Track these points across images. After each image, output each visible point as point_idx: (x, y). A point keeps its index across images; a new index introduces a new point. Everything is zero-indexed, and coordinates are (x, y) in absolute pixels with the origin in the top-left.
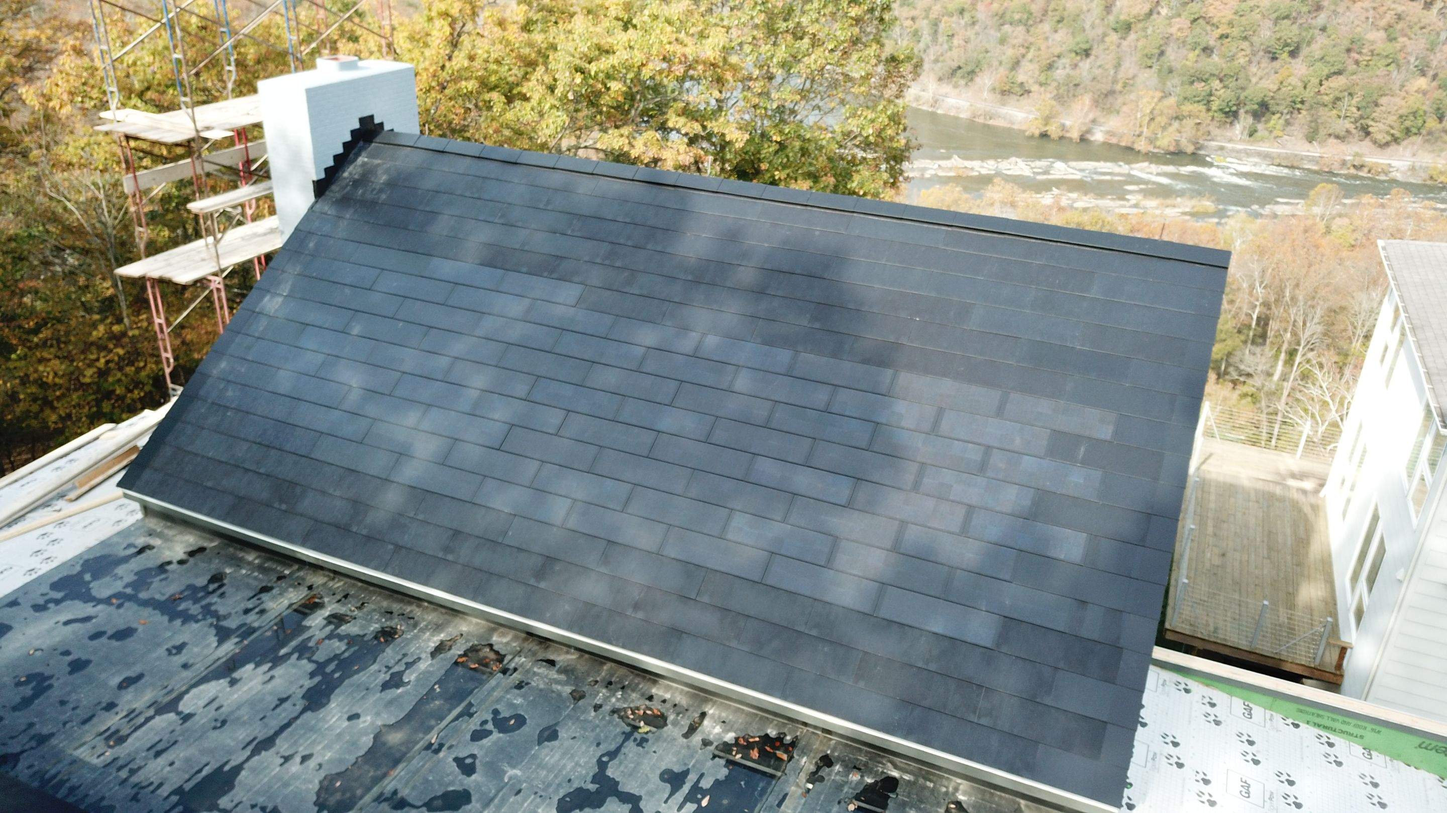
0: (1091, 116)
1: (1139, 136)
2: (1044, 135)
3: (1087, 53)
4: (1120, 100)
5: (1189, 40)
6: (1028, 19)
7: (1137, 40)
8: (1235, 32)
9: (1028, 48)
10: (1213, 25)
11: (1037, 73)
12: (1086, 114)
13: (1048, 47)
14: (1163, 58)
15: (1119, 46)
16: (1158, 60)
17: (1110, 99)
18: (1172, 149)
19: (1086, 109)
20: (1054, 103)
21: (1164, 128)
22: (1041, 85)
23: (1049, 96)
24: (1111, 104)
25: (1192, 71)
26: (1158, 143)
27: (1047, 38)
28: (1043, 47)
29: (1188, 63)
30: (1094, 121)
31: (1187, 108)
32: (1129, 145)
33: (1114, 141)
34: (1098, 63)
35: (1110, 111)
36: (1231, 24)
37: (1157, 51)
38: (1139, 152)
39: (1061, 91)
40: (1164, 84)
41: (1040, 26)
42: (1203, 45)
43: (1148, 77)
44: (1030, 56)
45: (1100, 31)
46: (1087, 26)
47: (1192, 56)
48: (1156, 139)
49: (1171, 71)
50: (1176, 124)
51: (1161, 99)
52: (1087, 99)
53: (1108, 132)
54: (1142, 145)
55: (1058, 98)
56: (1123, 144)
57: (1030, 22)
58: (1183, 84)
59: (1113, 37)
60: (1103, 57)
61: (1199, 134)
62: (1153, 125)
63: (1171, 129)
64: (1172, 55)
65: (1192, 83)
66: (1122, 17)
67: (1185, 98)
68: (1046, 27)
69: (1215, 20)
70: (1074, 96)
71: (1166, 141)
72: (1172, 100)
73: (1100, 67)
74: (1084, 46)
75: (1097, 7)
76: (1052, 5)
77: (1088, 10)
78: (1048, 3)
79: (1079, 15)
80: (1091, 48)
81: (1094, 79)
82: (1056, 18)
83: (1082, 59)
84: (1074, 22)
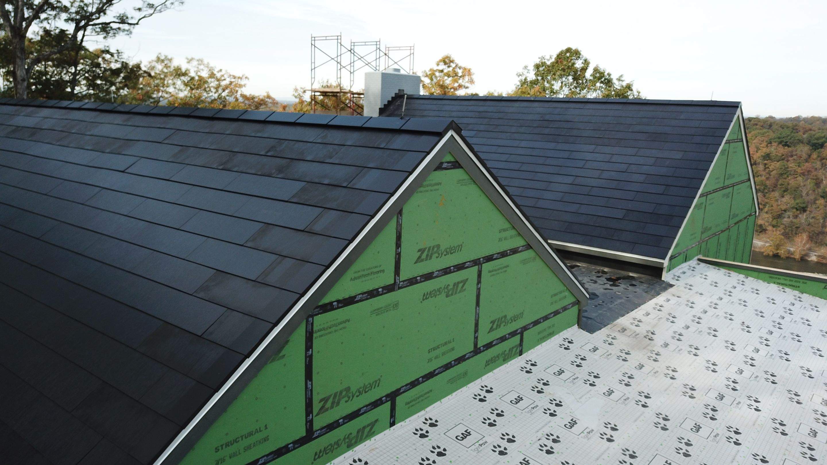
0: (808, 246)
2: (776, 255)
3: (804, 210)
11: (771, 220)
12: (805, 245)
13: (778, 205)
19: (804, 242)
20: (782, 237)
22: (773, 226)
23: (779, 233)
24: (822, 240)
27: (777, 200)
28: (774, 205)
39: (787, 231)
45: (812, 197)
46: (804, 194)
52: (805, 236)
55: (786, 235)
57: (767, 191)
60: (815, 212)
70: (796, 234)
73: (813, 217)
74: (802, 205)
75: (810, 184)
76: (780, 182)
77: (804, 186)
78: (777, 180)
79: (798, 188)
80: (807, 207)
81: (809, 225)
82: (783, 189)
83: (800, 213)
84: (796, 192)
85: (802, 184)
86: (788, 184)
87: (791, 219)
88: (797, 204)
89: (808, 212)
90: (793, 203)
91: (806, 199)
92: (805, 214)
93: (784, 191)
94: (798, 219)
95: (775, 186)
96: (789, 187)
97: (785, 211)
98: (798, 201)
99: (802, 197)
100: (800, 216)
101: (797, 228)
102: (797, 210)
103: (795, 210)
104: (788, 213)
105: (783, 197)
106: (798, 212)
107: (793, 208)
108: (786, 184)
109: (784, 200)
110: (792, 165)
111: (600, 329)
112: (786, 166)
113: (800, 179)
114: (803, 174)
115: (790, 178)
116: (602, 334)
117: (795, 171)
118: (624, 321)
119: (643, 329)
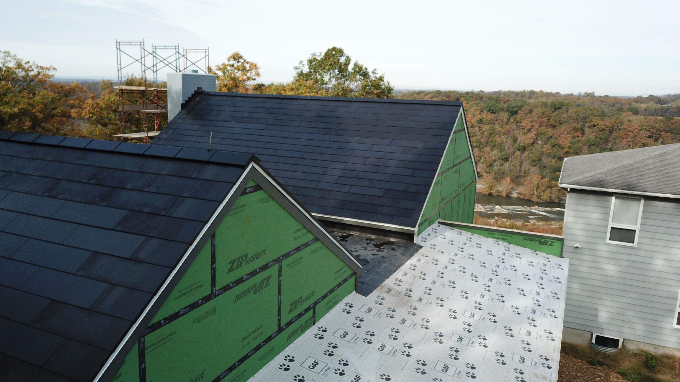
0: (511, 186)
1: (533, 195)
2: (490, 195)
3: (507, 160)
4: (523, 180)
5: (552, 154)
6: (480, 145)
7: (529, 154)
8: (572, 151)
9: (481, 157)
10: (562, 148)
11: (486, 168)
12: (509, 185)
14: (541, 162)
15: (521, 157)
16: (539, 163)
17: (519, 179)
18: (548, 200)
19: (508, 183)
20: (494, 180)
21: (544, 192)
22: (487, 173)
23: (491, 177)
24: (519, 181)
25: (554, 167)
26: (542, 198)
27: (489, 154)
28: (487, 157)
29: (552, 164)
30: (512, 189)
31: (553, 182)
32: (529, 198)
33: (522, 197)
35: (519, 184)
36: (569, 147)
37: (538, 159)
39: (496, 176)
40: (542, 173)
41: (486, 148)
42: (558, 156)
43: (534, 170)
44: (482, 161)
45: (512, 150)
46: (506, 148)
47: (554, 161)
48: (541, 196)
49: (545, 167)
50: (549, 190)
51: (542, 178)
52: (508, 179)
53: (519, 193)
54: (534, 199)
55: (496, 179)
56: (526, 198)
57: (481, 147)
58: (551, 172)
59: (518, 153)
60: (514, 161)
61: (560, 194)
62: (539, 190)
63: (547, 192)
64: (545, 160)
65: (555, 172)
66: (521, 145)
67: (552, 179)
68: (488, 149)
69: (562, 146)
70: (502, 178)
71: (545, 197)
72: (546, 179)
73: (513, 165)
74: (505, 157)
75: (510, 140)
76: (490, 140)
77: (506, 142)
78: (488, 139)
79: (502, 144)
80: (508, 158)
81: (511, 170)
82: (492, 145)
83: (505, 162)
84: (500, 146)
85: (505, 141)
86: (496, 141)
87: (499, 167)
88: (502, 155)
89: (509, 161)
90: (499, 155)
91: (508, 152)
92: (508, 163)
93: (493, 147)
94: (503, 167)
95: (487, 143)
96: (496, 143)
97: (494, 161)
98: (502, 153)
99: (505, 150)
100: (505, 164)
101: (503, 173)
102: (502, 160)
103: (501, 160)
104: (496, 163)
105: (493, 151)
106: (503, 162)
107: (500, 159)
108: (494, 141)
109: (493, 153)
110: (497, 127)
111: (372, 292)
112: (494, 128)
113: (503, 137)
114: (505, 134)
115: (496, 137)
116: (374, 295)
117: (500, 131)
118: (389, 282)
119: (403, 288)
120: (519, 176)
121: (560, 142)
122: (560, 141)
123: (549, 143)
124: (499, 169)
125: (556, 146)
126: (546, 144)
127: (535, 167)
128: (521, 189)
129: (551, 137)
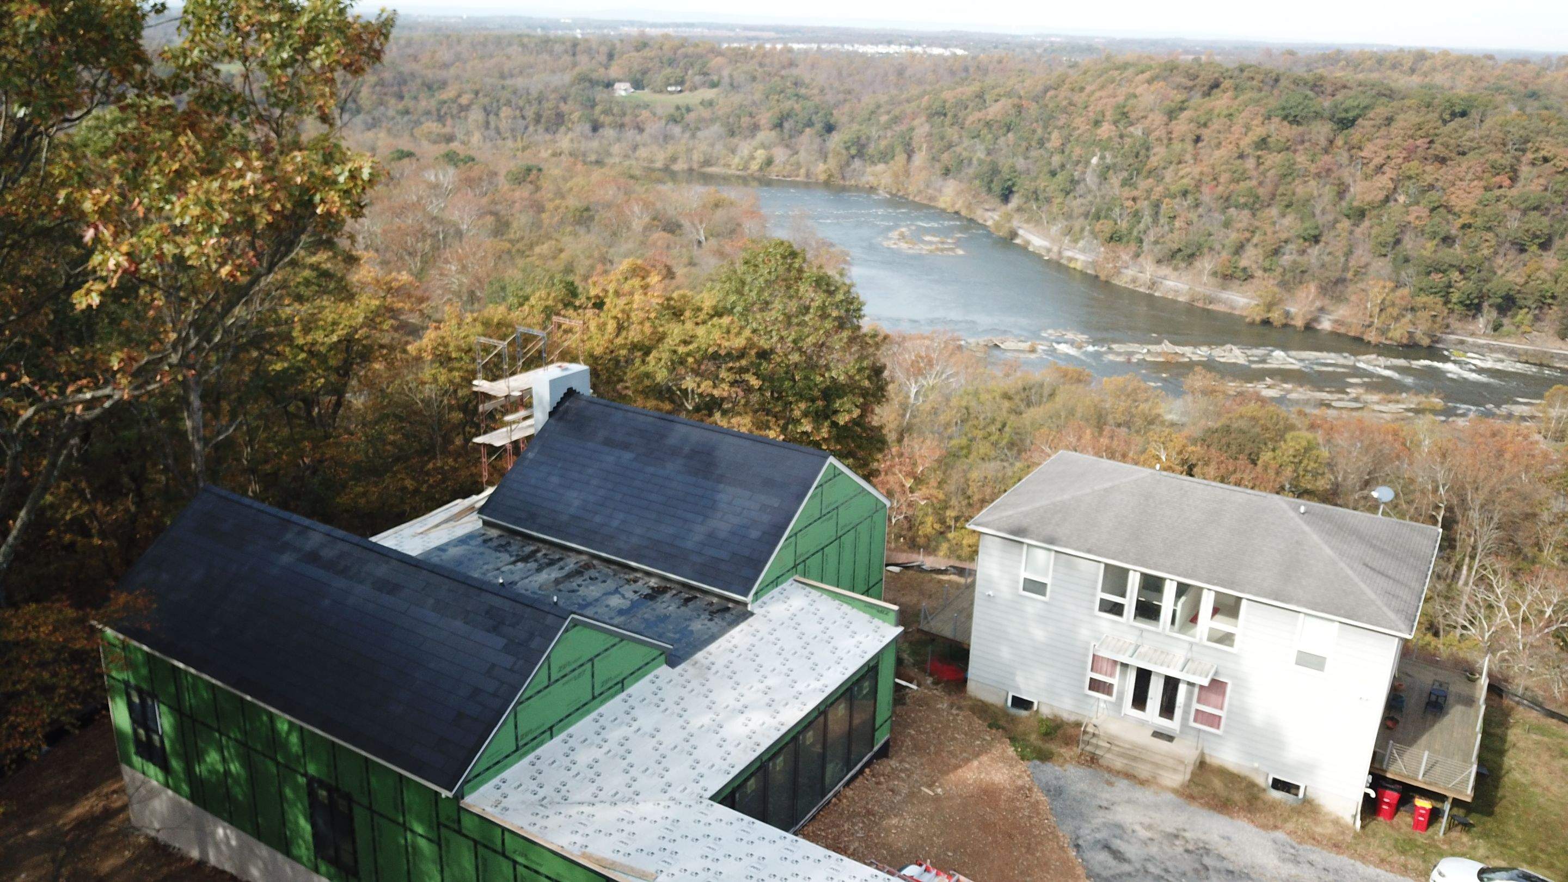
0: (1318, 304)
1: (1369, 326)
2: (1266, 322)
3: (1316, 239)
4: (1351, 288)
5: (1428, 229)
6: (1254, 203)
7: (1371, 227)
8: (1479, 222)
9: (1253, 232)
10: (1455, 214)
11: (1261, 258)
12: (1313, 302)
13: (1275, 233)
14: (1399, 247)
15: (1351, 232)
16: (1393, 248)
17: (1340, 287)
18: (1405, 341)
19: (1311, 298)
20: (1276, 289)
21: (1397, 319)
22: (1265, 270)
23: (1272, 282)
24: (1341, 292)
25: (1429, 261)
26: (1390, 335)
27: (1274, 223)
28: (1269, 231)
29: (1425, 253)
30: (1322, 310)
31: (1423, 299)
32: (1358, 335)
33: (1342, 330)
34: (1328, 250)
35: (1340, 299)
36: (1474, 213)
37: (1391, 240)
38: (1369, 342)
39: (1287, 277)
40: (1398, 274)
41: (1267, 210)
42: (1443, 234)
43: (1382, 266)
44: (1255, 240)
45: (1330, 217)
46: (1318, 211)
47: (1430, 245)
48: (1388, 330)
49: (1407, 260)
50: (1409, 316)
51: (1393, 290)
52: (1313, 288)
53: (1336, 321)
54: (1371, 336)
55: (1284, 284)
56: (1352, 334)
57: (1257, 206)
58: (1418, 274)
59: (1346, 224)
60: (1335, 243)
61: (1436, 326)
62: (1383, 315)
63: (1404, 320)
64: (1409, 244)
65: (1429, 273)
66: (1355, 204)
67: (1421, 289)
68: (1274, 211)
69: (1457, 209)
70: (1301, 282)
71: (1398, 333)
72: (1405, 291)
73: (1329, 254)
74: (1313, 232)
75: (1328, 192)
76: (1281, 190)
77: (1320, 196)
78: (1277, 186)
79: (1308, 201)
80: (1320, 235)
81: (1323, 266)
82: (1284, 203)
83: (1310, 246)
84: (1302, 207)
85: (1315, 193)
86: (1294, 194)
87: (1295, 256)
88: (1306, 230)
89: (1322, 244)
90: (1298, 228)
91: (1321, 220)
92: (1317, 247)
93: (1287, 206)
94: (1305, 258)
95: (1273, 196)
96: (1295, 198)
97: (1286, 242)
98: (1307, 225)
99: (1314, 215)
100: (1309, 251)
101: (1303, 272)
102: (1305, 240)
103: (1301, 241)
104: (1290, 246)
105: (1284, 216)
106: (1307, 244)
107: (1298, 237)
108: (1290, 193)
109: (1287, 221)
110: (1301, 159)
112: (1292, 162)
113: (1313, 183)
114: (1318, 175)
115: (1297, 182)
117: (1306, 170)
120: (1341, 281)
121: (1453, 200)
122: (1453, 197)
123: (1424, 202)
124: (1294, 262)
125: (1441, 209)
126: (1418, 203)
127: (1382, 259)
128: (1342, 312)
129: (1431, 187)
